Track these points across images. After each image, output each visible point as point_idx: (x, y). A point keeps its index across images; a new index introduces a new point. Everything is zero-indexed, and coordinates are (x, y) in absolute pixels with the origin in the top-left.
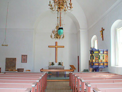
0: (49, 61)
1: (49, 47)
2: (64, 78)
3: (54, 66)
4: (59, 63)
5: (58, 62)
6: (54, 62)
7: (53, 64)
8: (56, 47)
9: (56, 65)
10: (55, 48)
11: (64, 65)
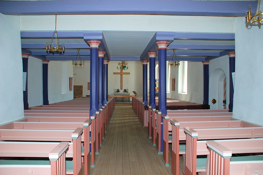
0: (114, 88)
1: (114, 73)
2: (129, 103)
3: (120, 93)
4: (125, 90)
5: (123, 89)
6: (120, 89)
7: (118, 91)
8: (122, 73)
9: (122, 91)
10: (120, 75)
11: (129, 91)
